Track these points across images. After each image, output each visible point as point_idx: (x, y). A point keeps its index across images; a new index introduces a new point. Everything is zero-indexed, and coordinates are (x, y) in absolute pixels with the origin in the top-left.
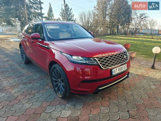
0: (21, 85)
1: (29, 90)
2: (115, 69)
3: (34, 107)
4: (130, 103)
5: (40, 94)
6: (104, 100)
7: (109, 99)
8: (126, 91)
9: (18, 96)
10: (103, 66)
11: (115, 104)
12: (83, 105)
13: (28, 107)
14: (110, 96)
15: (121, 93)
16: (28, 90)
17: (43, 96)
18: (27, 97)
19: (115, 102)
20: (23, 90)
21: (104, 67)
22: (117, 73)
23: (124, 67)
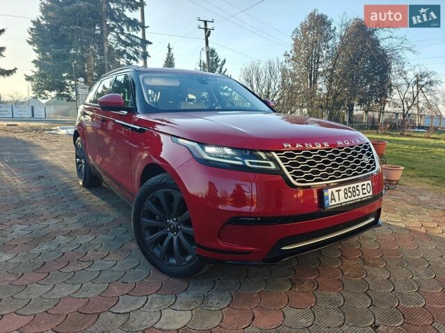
0: (62, 237)
1: (80, 250)
3: (84, 295)
4: (383, 304)
5: (109, 263)
6: (297, 290)
7: (314, 287)
8: (371, 270)
9: (45, 263)
11: (332, 302)
12: (230, 299)
13: (66, 294)
14: (320, 280)
15: (356, 273)
16: (76, 250)
17: (114, 269)
18: (71, 268)
19: (332, 296)
20: (63, 250)
22: (341, 204)
23: (364, 187)
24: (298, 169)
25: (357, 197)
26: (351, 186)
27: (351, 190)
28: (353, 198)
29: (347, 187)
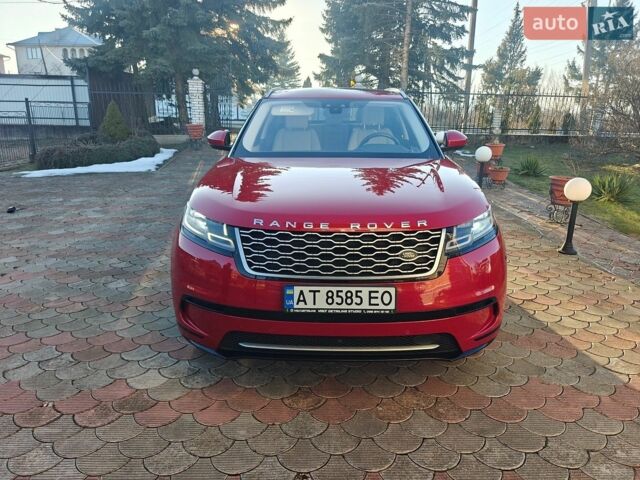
2: (306, 289)
6: (288, 402)
7: (311, 407)
8: (421, 419)
10: (250, 264)
14: (331, 403)
15: (391, 414)
21: (255, 270)
22: (317, 310)
23: (373, 295)
24: (260, 253)
25: (354, 306)
26: (345, 289)
27: (343, 295)
28: (344, 306)
29: (334, 289)
